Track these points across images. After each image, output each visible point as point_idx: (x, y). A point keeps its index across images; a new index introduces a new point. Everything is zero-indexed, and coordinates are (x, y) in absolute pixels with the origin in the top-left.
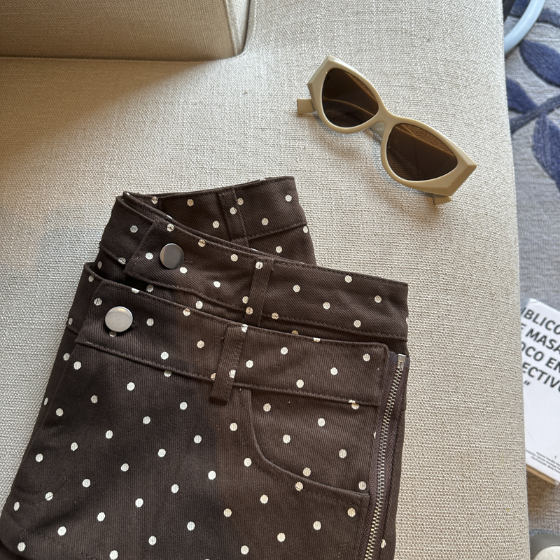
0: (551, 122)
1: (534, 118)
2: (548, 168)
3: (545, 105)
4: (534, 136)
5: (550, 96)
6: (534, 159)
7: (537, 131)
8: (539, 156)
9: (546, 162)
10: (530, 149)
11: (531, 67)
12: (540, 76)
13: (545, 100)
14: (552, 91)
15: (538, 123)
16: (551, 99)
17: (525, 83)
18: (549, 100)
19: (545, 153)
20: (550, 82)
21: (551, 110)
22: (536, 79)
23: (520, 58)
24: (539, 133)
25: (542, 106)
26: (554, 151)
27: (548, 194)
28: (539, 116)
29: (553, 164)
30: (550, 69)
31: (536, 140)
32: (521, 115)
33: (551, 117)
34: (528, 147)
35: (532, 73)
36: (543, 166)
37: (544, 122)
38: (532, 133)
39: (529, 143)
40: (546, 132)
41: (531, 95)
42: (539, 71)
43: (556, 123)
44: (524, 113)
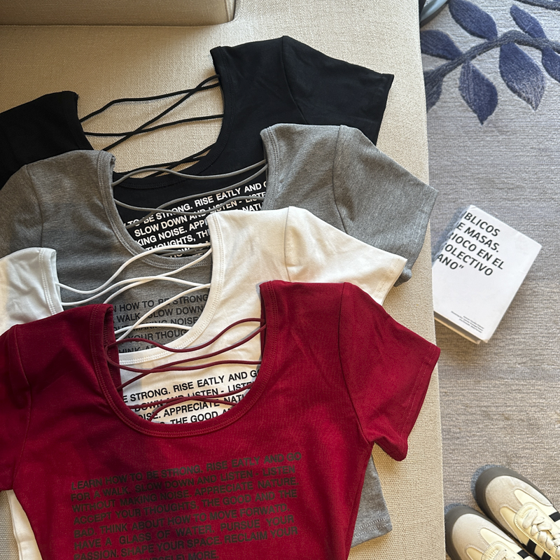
0: (473, 67)
1: (460, 64)
2: (471, 104)
3: (469, 52)
4: (460, 79)
5: (473, 45)
6: (461, 98)
7: (463, 74)
8: (464, 95)
9: (470, 99)
10: (457, 89)
11: (458, 21)
12: (465, 28)
13: (469, 49)
14: (475, 41)
15: (463, 67)
16: (474, 47)
17: (453, 35)
18: (472, 48)
19: (469, 92)
20: (473, 34)
21: (474, 57)
22: (463, 31)
23: (449, 13)
24: (464, 76)
25: (466, 54)
26: (476, 90)
27: (471, 125)
28: (464, 62)
29: (475, 100)
30: (473, 22)
31: (462, 81)
32: (450, 61)
33: (473, 62)
34: (456, 87)
35: (458, 25)
36: (467, 102)
37: (469, 67)
38: (459, 76)
39: (456, 84)
40: (470, 75)
41: (457, 44)
42: (464, 24)
43: (478, 67)
44: (452, 60)
